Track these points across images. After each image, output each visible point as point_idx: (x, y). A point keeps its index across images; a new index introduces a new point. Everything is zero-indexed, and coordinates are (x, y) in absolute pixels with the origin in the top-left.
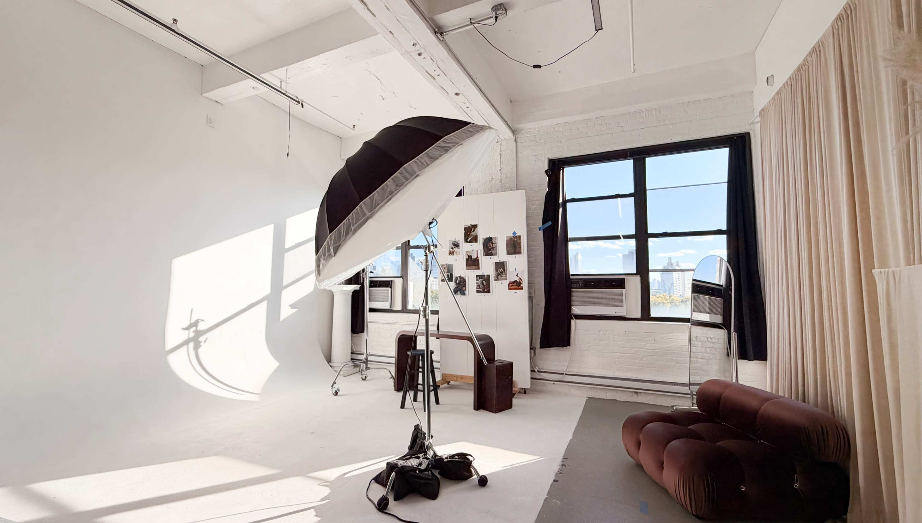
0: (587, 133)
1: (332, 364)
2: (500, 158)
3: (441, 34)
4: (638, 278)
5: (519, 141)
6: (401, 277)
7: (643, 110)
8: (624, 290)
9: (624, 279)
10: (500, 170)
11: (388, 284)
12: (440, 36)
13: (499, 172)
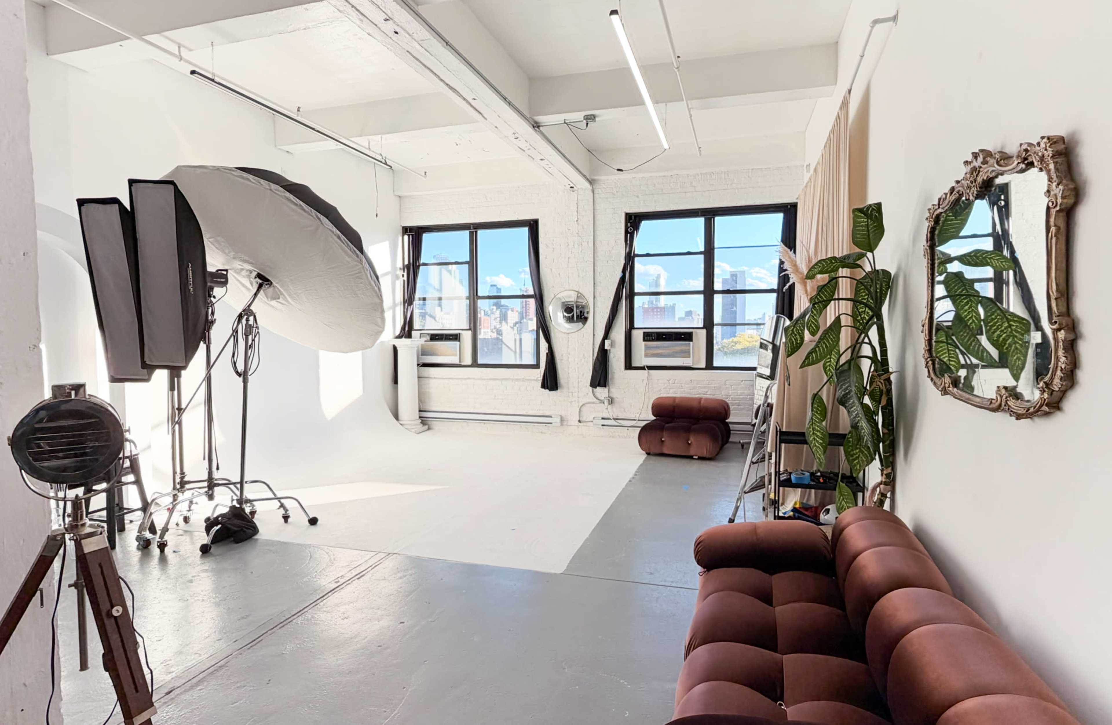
0: (662, 190)
1: (401, 422)
2: (577, 208)
3: (538, 127)
4: (704, 331)
5: (596, 191)
6: (470, 329)
7: (714, 173)
8: (691, 343)
9: (692, 333)
10: (577, 221)
11: (456, 338)
12: (538, 130)
13: (576, 223)
